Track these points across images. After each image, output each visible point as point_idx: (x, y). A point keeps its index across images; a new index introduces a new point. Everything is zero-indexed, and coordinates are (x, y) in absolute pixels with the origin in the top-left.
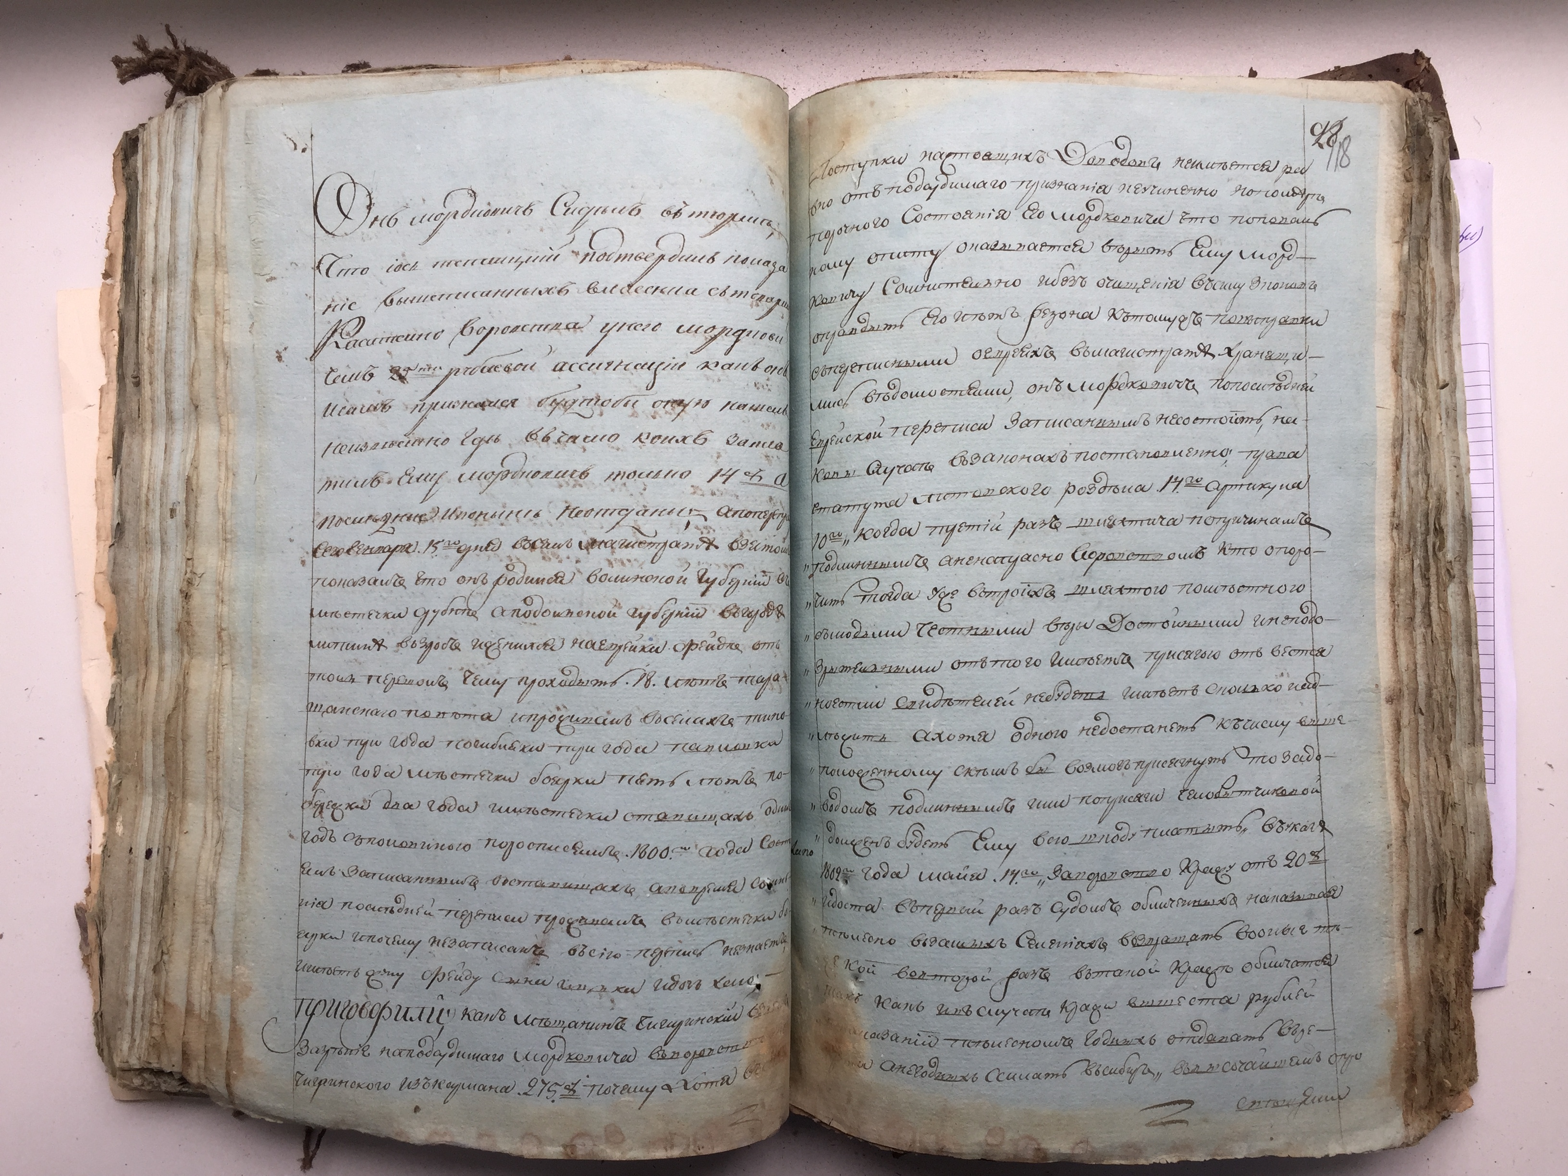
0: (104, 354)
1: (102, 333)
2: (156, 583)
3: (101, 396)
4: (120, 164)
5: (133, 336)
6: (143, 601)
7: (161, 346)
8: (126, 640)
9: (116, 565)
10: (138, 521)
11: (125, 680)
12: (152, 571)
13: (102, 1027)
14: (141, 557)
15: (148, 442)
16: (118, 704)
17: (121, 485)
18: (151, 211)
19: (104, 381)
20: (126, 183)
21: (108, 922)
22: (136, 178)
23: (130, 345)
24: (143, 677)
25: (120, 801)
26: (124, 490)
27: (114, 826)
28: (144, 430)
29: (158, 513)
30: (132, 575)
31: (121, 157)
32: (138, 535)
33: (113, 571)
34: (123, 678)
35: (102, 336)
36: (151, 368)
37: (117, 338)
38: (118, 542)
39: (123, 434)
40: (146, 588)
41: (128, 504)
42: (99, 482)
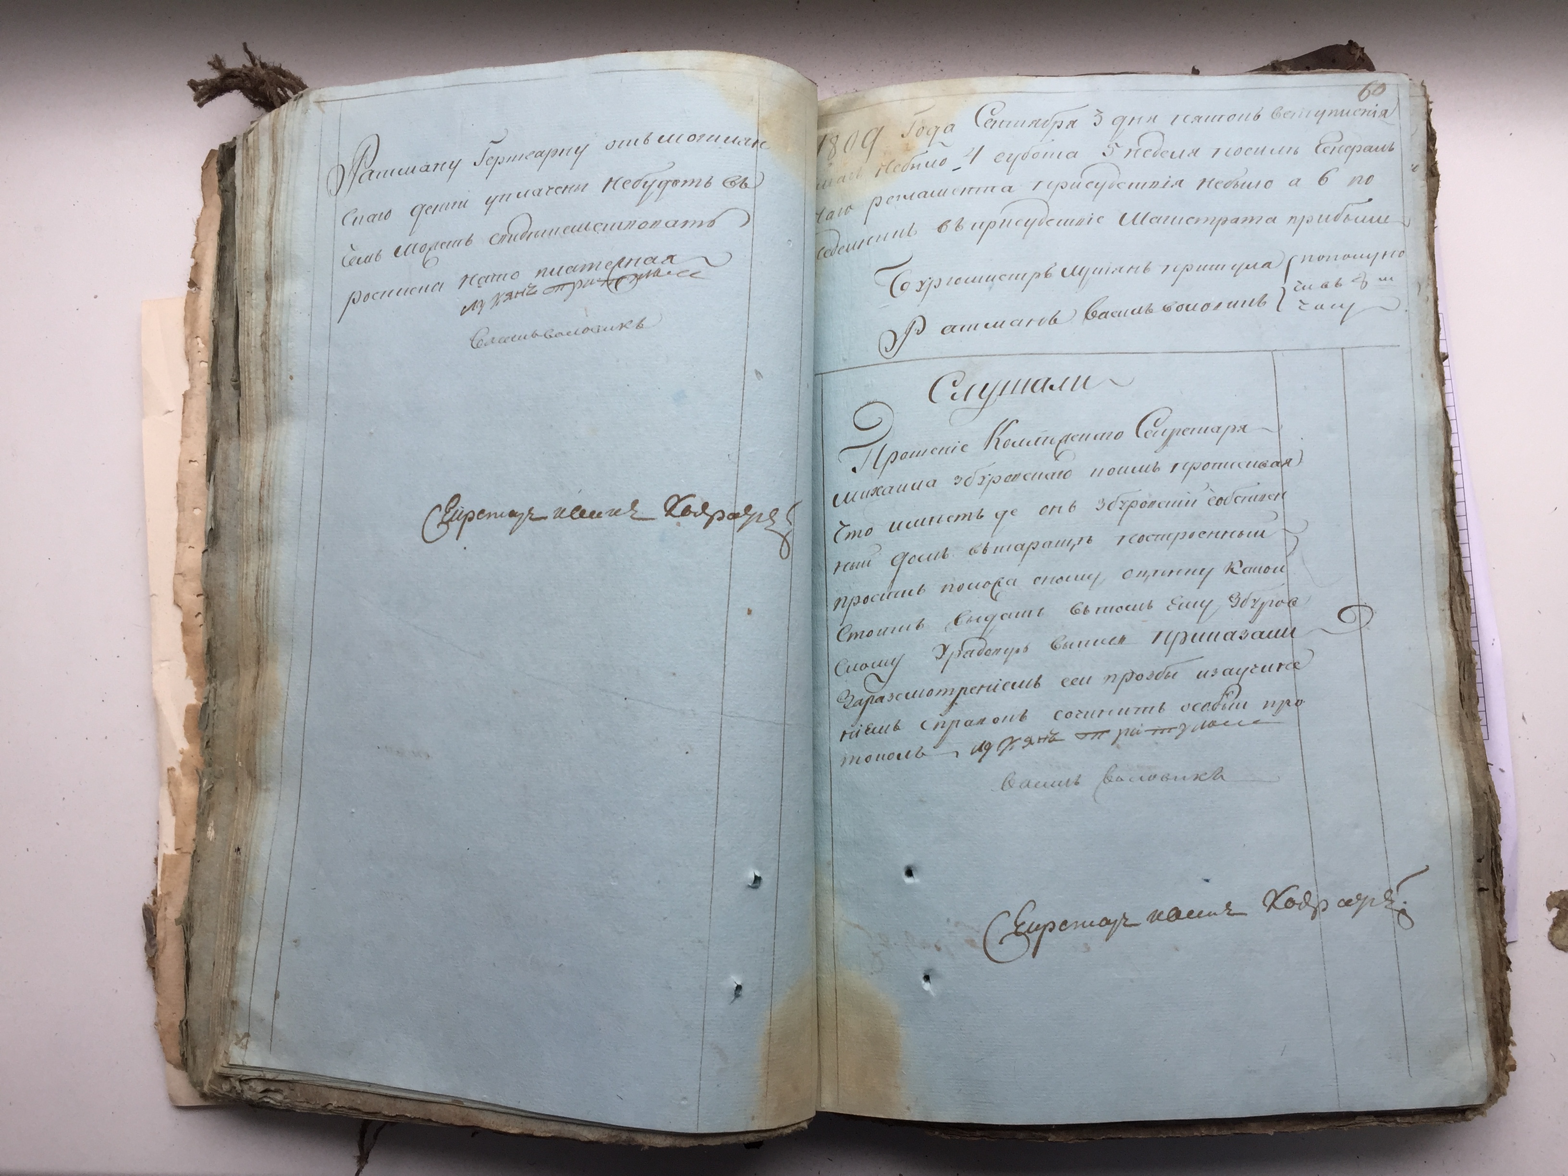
0: (188, 360)
1: (186, 339)
3: (184, 402)
4: (212, 174)
8: (222, 644)
9: (208, 570)
10: (238, 524)
11: (221, 684)
13: (187, 1036)
14: (240, 561)
16: (212, 707)
17: (215, 491)
19: (187, 387)
20: (220, 192)
21: (196, 928)
23: (227, 353)
25: (211, 807)
26: (219, 497)
27: (206, 831)
30: (230, 579)
31: (214, 166)
32: (238, 540)
33: (207, 576)
34: (218, 683)
35: (186, 342)
38: (212, 547)
39: (217, 439)
41: (223, 509)
42: (180, 485)
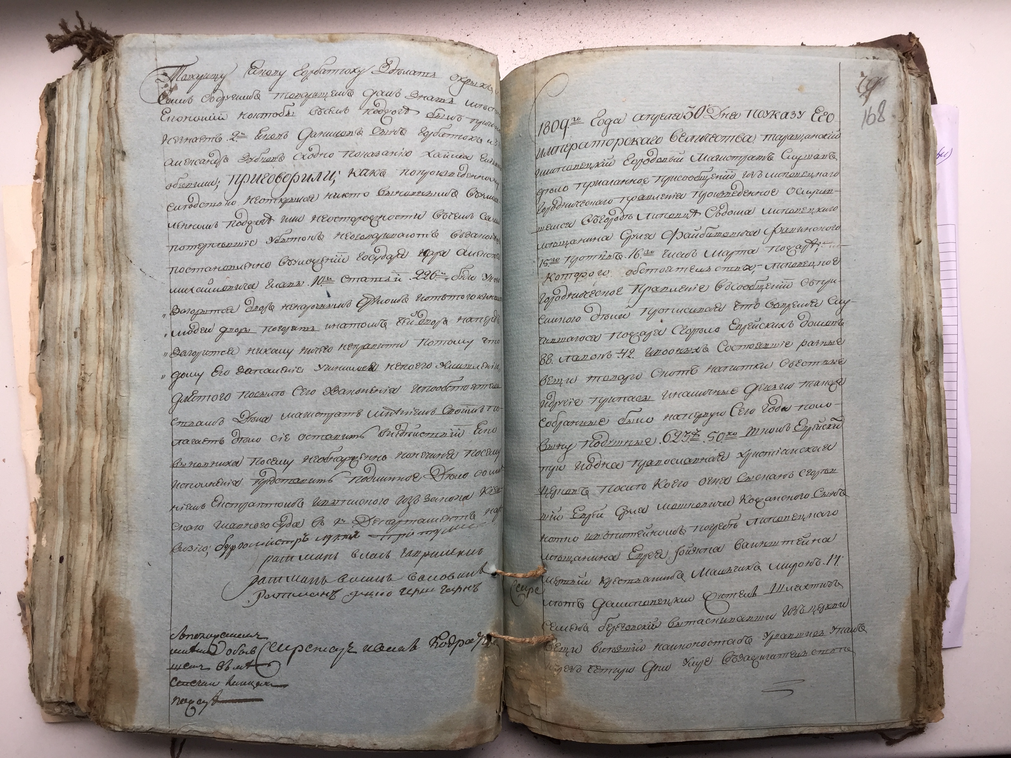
0: (34, 228)
1: (33, 215)
2: (65, 380)
3: (33, 257)
4: (44, 105)
5: (52, 217)
6: (57, 392)
7: (68, 225)
8: (48, 417)
9: (41, 368)
10: (55, 339)
11: (48, 443)
12: (63, 373)
13: (34, 674)
14: (56, 363)
15: (61, 287)
16: (43, 459)
17: (44, 316)
18: (63, 137)
19: (35, 246)
20: (48, 117)
21: (37, 604)
22: (54, 114)
23: (50, 224)
24: (58, 442)
25: (44, 524)
26: (46, 318)
27: (41, 540)
28: (58, 280)
29: (66, 335)
30: (52, 375)
31: (44, 100)
32: (55, 348)
33: (40, 371)
34: (46, 442)
35: (33, 217)
36: (63, 239)
37: (42, 219)
38: (42, 353)
39: (45, 281)
40: (60, 383)
41: (48, 327)
42: (31, 313)
